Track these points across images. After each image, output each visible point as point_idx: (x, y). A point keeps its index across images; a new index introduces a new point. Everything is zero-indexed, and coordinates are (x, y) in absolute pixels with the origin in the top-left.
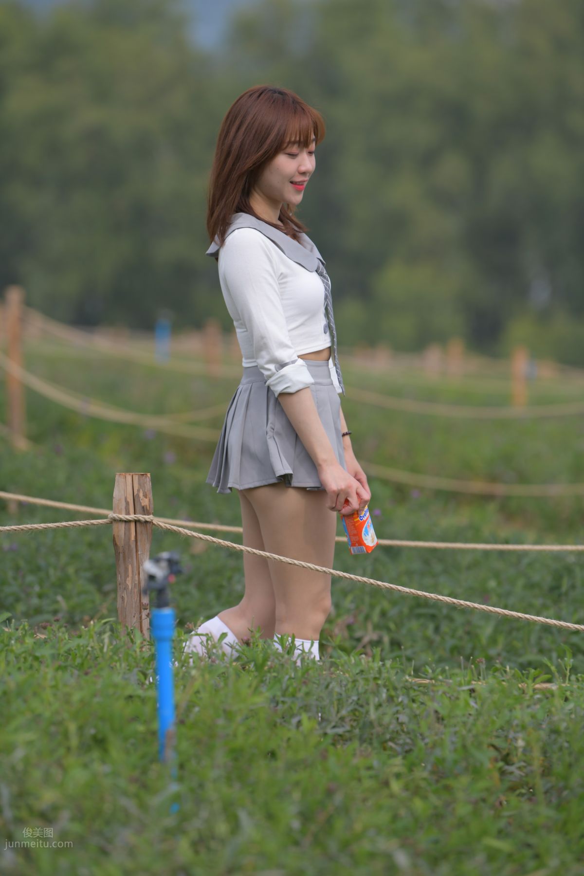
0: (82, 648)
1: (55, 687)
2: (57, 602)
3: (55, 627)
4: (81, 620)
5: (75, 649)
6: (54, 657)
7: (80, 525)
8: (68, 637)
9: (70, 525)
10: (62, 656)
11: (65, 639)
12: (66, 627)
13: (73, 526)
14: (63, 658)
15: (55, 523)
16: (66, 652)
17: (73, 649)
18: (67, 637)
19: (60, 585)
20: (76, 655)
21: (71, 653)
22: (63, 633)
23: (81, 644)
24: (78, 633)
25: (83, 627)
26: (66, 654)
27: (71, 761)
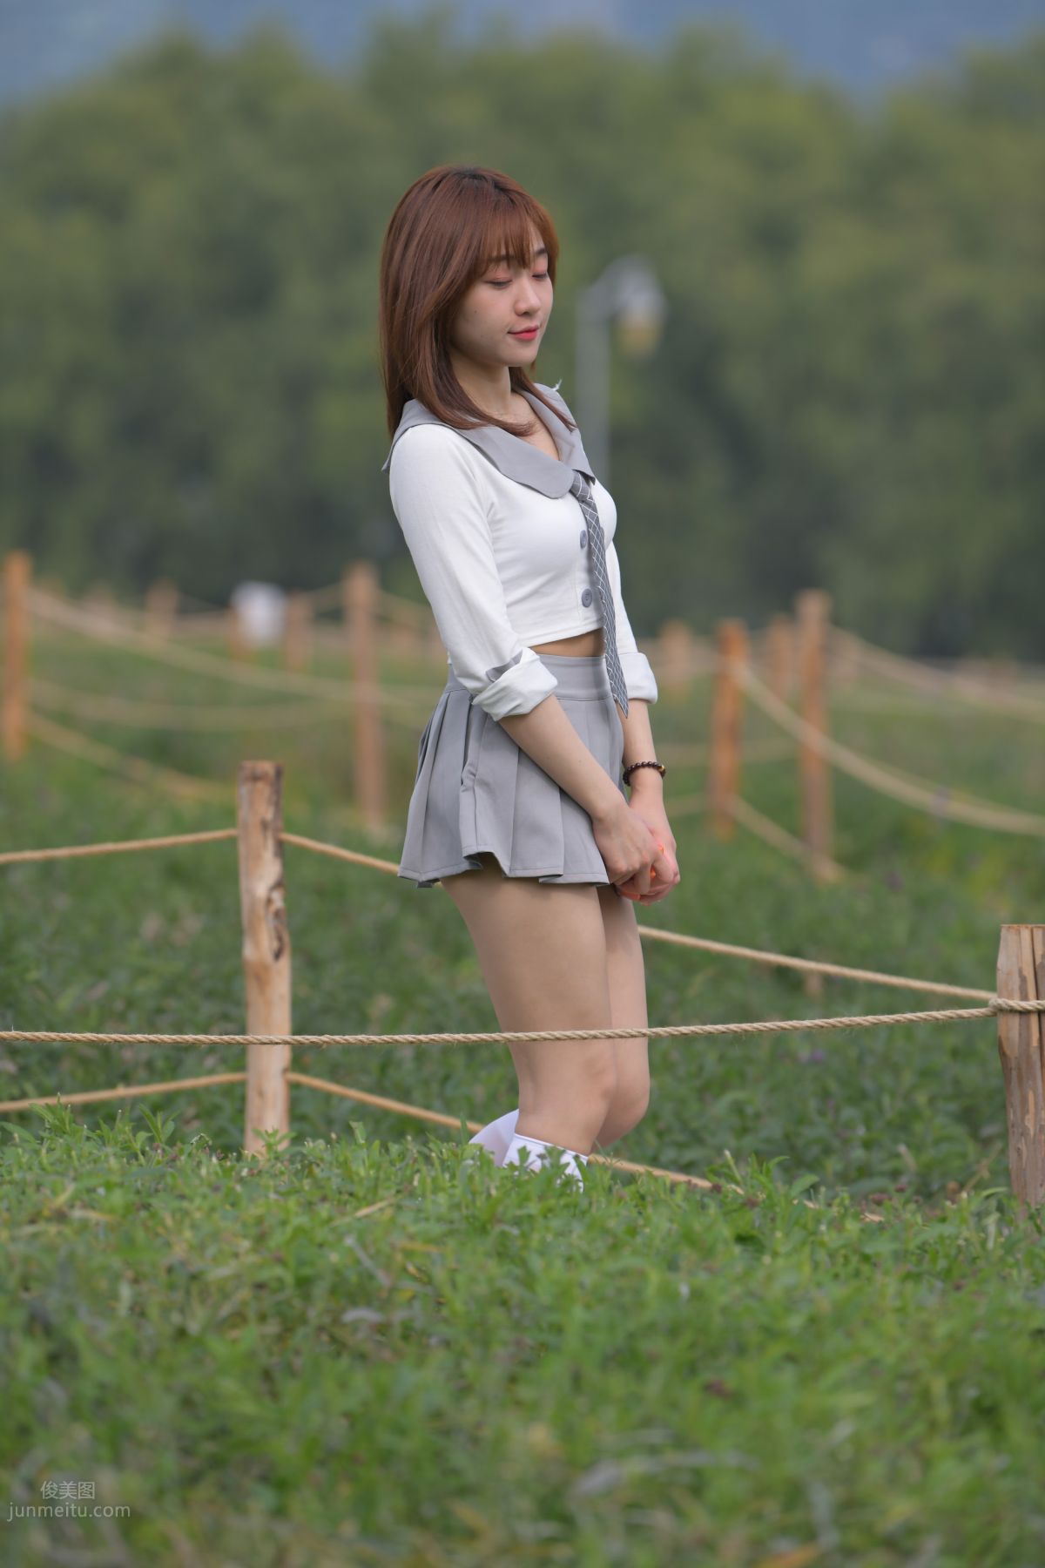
0: (948, 1242)
1: (901, 1310)
2: (898, 1156)
3: (897, 1201)
4: (943, 1188)
5: (936, 1243)
6: (899, 1256)
7: (937, 1019)
8: (923, 1221)
9: (919, 1017)
10: (913, 1254)
11: (917, 1223)
12: (917, 1202)
13: (925, 1019)
14: (914, 1258)
15: (892, 1013)
16: (919, 1248)
17: (931, 1241)
18: (919, 1219)
19: (903, 1125)
20: (937, 1252)
21: (927, 1247)
22: (914, 1213)
23: (946, 1233)
24: (938, 1212)
25: (948, 1203)
26: (918, 1251)
27: (938, 1446)
